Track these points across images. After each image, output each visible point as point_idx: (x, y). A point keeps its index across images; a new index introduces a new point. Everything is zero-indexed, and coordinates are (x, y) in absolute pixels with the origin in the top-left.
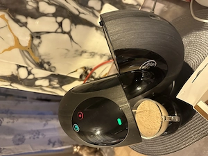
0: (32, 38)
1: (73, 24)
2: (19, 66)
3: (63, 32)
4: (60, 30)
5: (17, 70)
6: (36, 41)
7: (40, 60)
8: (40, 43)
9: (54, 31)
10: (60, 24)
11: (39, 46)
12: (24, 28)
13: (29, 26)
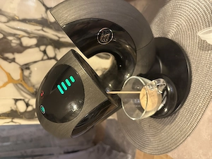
0: (22, 70)
1: (57, 49)
2: (16, 100)
3: (49, 58)
4: (45, 57)
5: (15, 104)
6: (26, 73)
7: (35, 90)
8: (30, 73)
9: (40, 59)
10: (45, 52)
11: (30, 76)
12: (13, 63)
13: (17, 60)
